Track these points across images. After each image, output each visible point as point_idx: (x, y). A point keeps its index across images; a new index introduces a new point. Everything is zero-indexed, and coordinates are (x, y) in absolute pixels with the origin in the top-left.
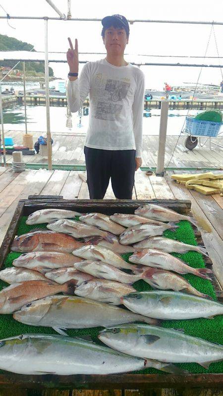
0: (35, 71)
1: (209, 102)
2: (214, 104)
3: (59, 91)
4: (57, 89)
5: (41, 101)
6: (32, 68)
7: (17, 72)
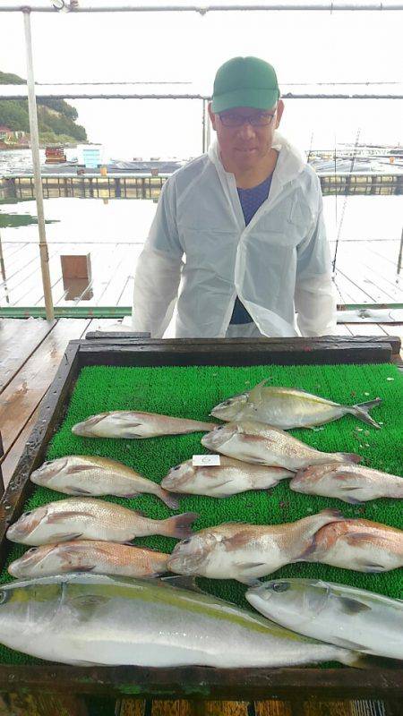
0: (53, 133)
1: (362, 176)
2: (370, 180)
3: (84, 166)
4: (80, 163)
5: (50, 184)
6: (48, 127)
7: (20, 135)
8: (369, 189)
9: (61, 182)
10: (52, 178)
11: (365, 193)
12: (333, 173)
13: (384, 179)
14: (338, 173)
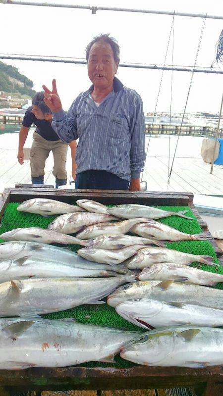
1: (184, 126)
2: (189, 128)
8: (188, 133)
9: (17, 119)
10: (12, 116)
11: (186, 135)
12: (169, 124)
13: (196, 128)
14: (172, 124)
